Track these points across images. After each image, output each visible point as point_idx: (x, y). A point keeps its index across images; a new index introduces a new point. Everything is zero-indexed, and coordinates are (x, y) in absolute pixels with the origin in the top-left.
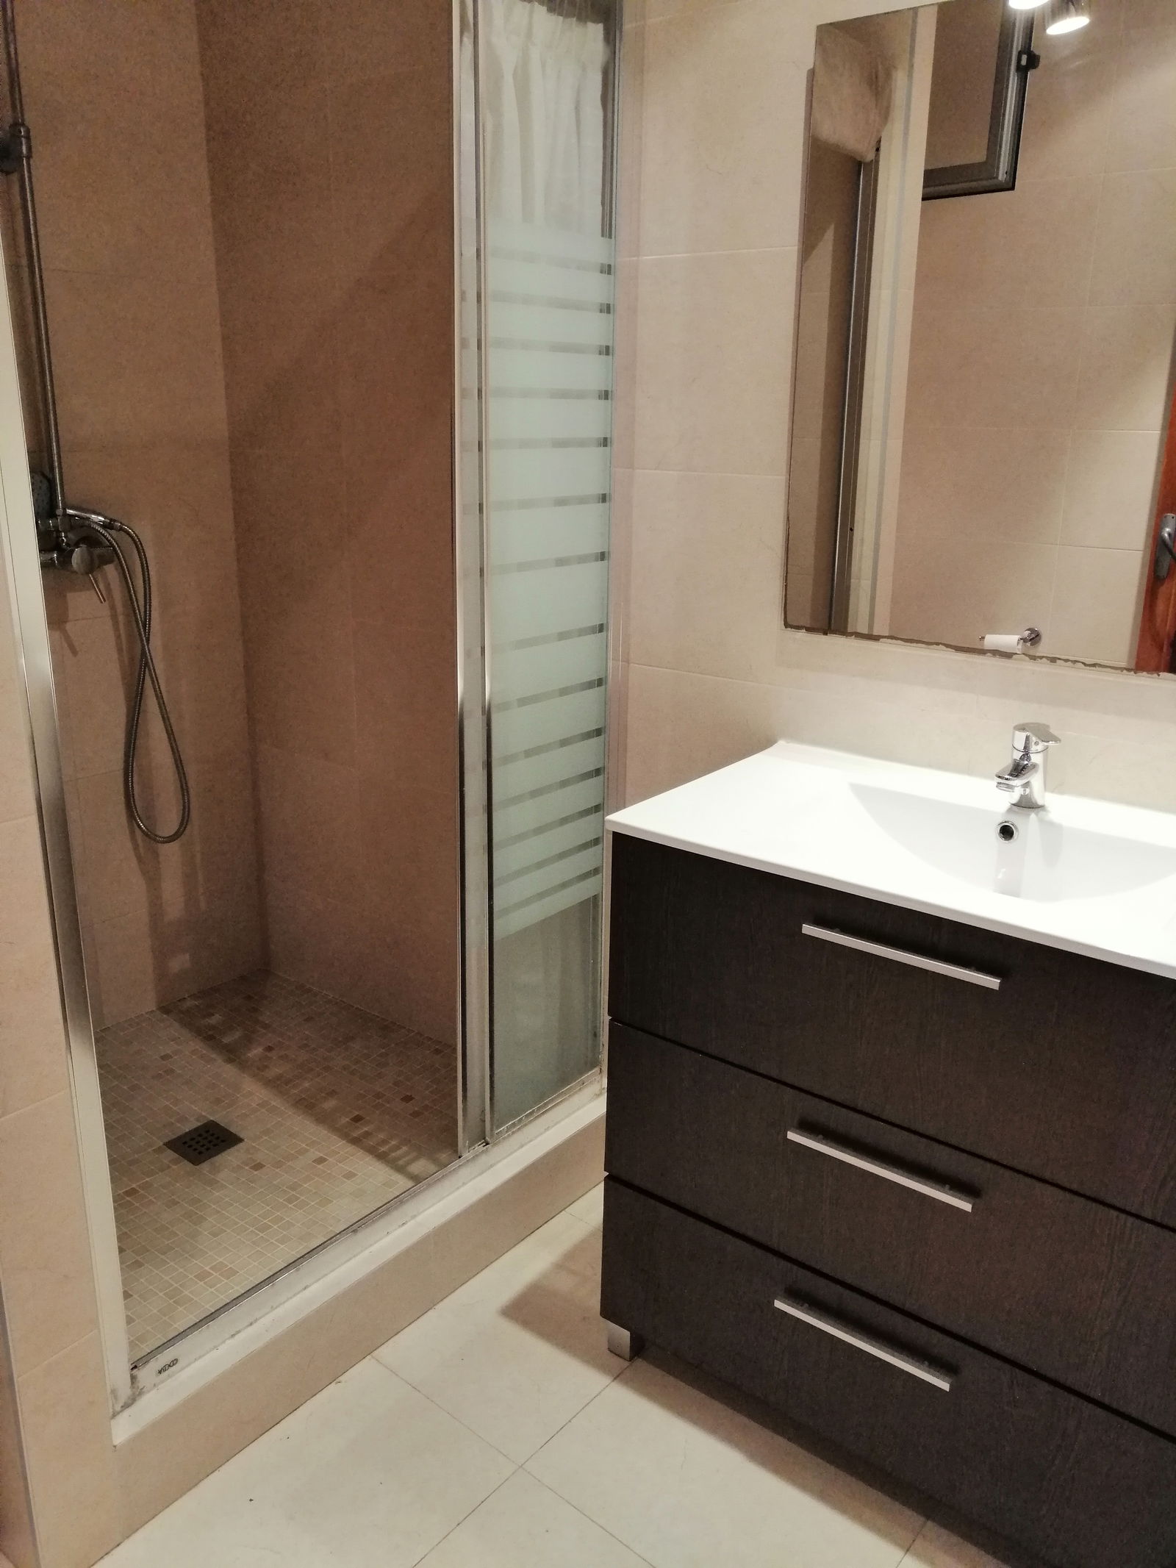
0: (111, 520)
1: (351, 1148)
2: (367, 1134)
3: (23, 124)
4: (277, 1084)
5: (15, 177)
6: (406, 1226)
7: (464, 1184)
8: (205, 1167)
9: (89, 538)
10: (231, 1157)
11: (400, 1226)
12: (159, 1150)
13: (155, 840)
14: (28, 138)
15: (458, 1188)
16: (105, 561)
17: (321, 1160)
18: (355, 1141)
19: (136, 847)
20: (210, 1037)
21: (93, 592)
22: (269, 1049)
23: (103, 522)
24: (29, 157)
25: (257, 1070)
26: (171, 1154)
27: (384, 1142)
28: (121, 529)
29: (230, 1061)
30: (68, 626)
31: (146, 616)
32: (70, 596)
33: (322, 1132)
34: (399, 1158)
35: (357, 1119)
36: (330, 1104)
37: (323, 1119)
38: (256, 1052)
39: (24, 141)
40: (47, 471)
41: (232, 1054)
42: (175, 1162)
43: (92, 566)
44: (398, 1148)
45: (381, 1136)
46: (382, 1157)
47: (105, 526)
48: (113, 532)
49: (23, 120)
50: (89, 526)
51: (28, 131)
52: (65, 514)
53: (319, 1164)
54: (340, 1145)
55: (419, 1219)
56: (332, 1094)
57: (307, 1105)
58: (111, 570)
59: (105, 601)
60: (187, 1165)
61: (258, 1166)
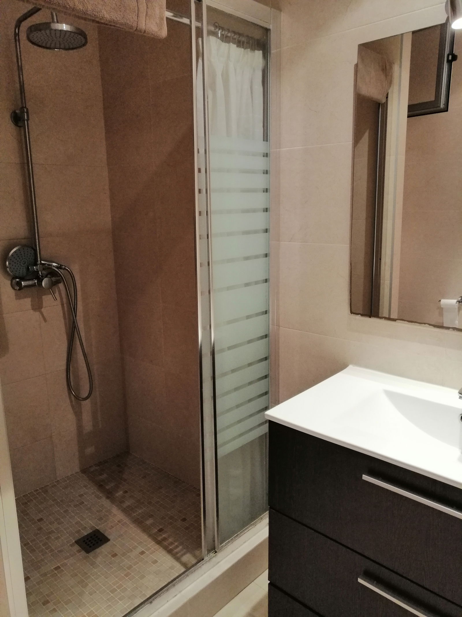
0: (60, 265)
1: (157, 546)
2: (165, 539)
3: (25, 107)
4: (127, 511)
5: (22, 129)
6: (176, 597)
7: (205, 573)
8: (91, 554)
9: (51, 273)
10: (104, 549)
11: (173, 597)
12: (72, 545)
13: (78, 399)
14: (27, 113)
15: (202, 575)
16: (57, 282)
17: (142, 553)
18: (159, 543)
19: (71, 402)
20: (101, 486)
21: (51, 295)
22: (126, 492)
23: (56, 266)
24: (28, 120)
25: (119, 503)
26: (77, 547)
27: (172, 543)
28: (65, 269)
29: (108, 498)
30: (43, 310)
31: (75, 306)
32: (43, 297)
33: (144, 537)
34: (177, 553)
35: (160, 530)
36: (149, 522)
37: (146, 530)
38: (120, 493)
39: (25, 114)
40: (34, 247)
41: (109, 495)
42: (79, 551)
43: (53, 284)
44: (177, 547)
45: (170, 540)
46: (170, 552)
47: (57, 267)
48: (62, 271)
49: (25, 105)
50: (51, 268)
51: (27, 109)
52: (41, 264)
53: (142, 555)
54: (151, 544)
55: (183, 592)
56: (151, 516)
57: (139, 522)
58: (61, 285)
59: (56, 300)
60: (83, 553)
61: (115, 555)
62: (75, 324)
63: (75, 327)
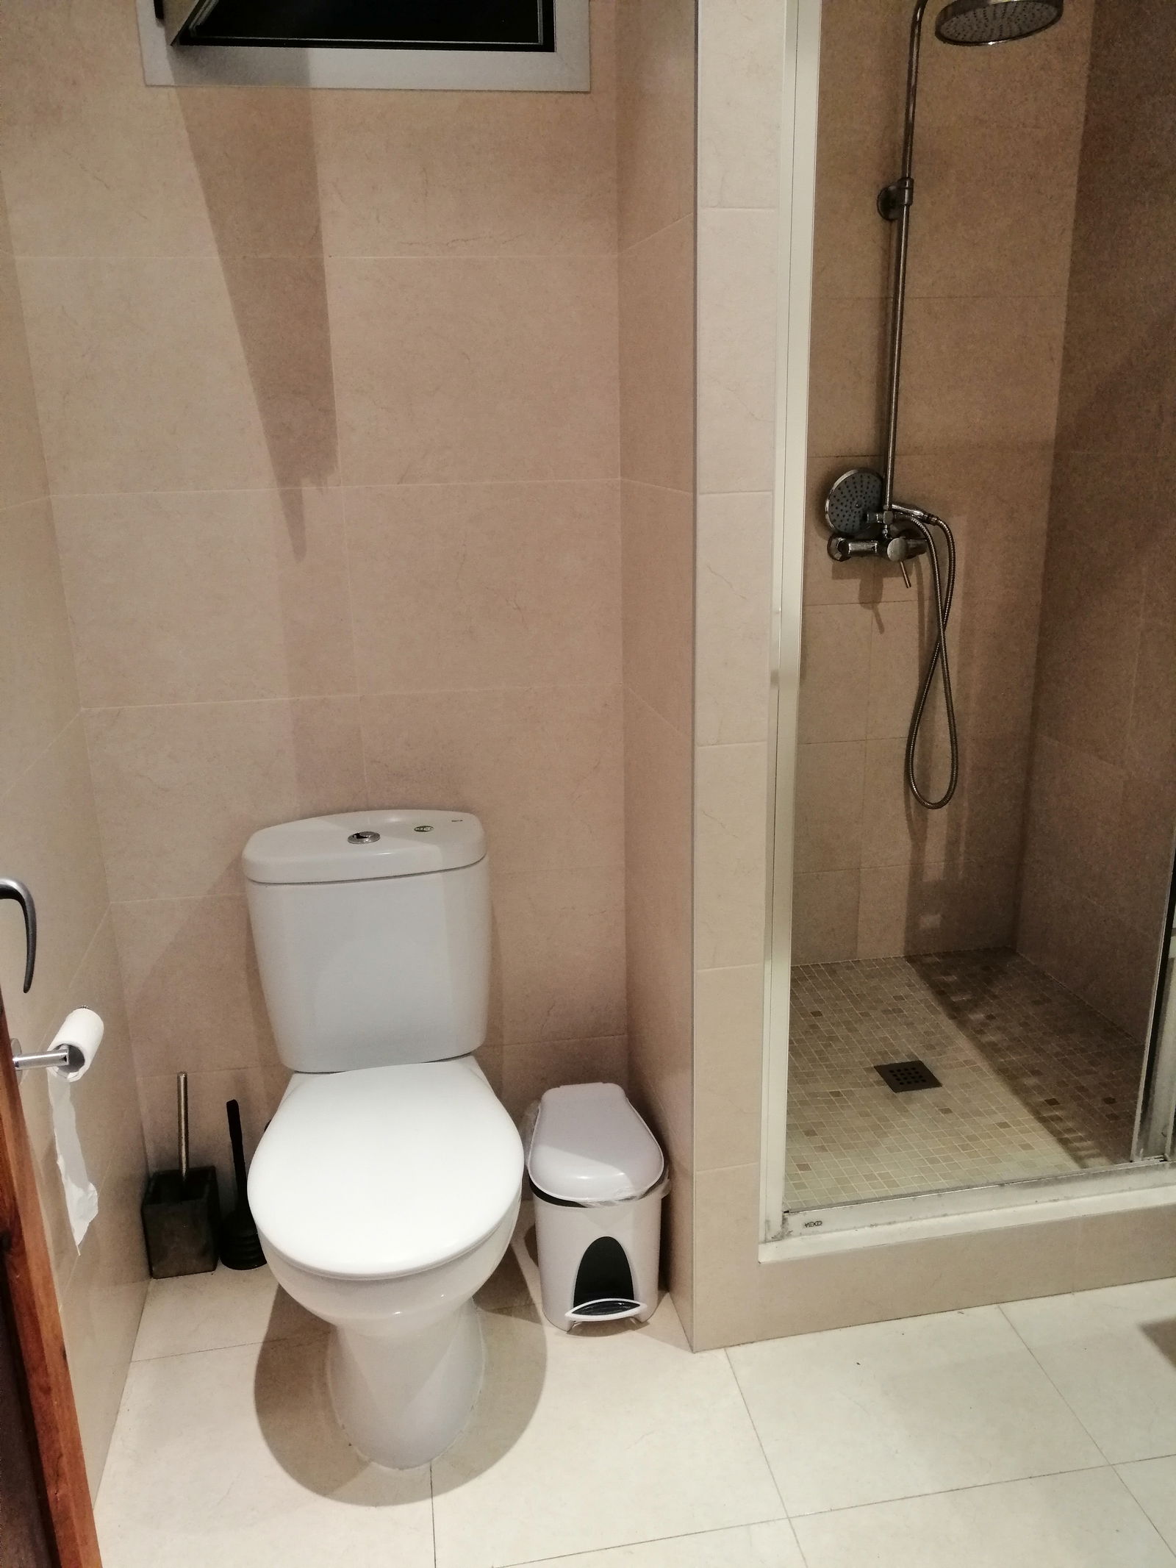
0: (929, 515)
1: (1037, 1125)
2: (1059, 1119)
3: (909, 177)
4: (989, 1051)
5: (895, 225)
6: (1056, 1203)
7: (1130, 1189)
8: (901, 1095)
9: (909, 531)
10: (927, 1095)
11: (1050, 1201)
12: (868, 1070)
13: (923, 804)
14: (911, 189)
15: (1122, 1191)
16: (919, 550)
17: (1004, 1125)
18: (1043, 1120)
19: (908, 806)
20: (941, 992)
21: (902, 578)
22: (990, 1017)
23: (920, 516)
24: (908, 206)
25: (975, 1034)
26: (876, 1076)
27: (1069, 1130)
28: (936, 523)
29: (953, 1018)
30: (881, 606)
31: (946, 603)
32: (886, 580)
33: (1016, 1103)
34: (1079, 1149)
35: (1052, 1102)
36: (1031, 1081)
37: (1019, 1091)
38: (978, 1016)
39: (907, 191)
40: (882, 474)
41: (956, 1013)
42: (878, 1083)
43: (909, 554)
44: (1081, 1139)
45: (1070, 1124)
46: (1064, 1142)
47: (922, 520)
48: (928, 526)
49: (909, 175)
50: (909, 520)
51: (912, 182)
52: (891, 509)
53: (1001, 1127)
54: (1025, 1116)
56: (1035, 1073)
57: (1011, 1076)
58: (924, 559)
59: (910, 586)
60: (887, 1089)
61: (947, 1111)
62: (941, 644)
63: (940, 649)
